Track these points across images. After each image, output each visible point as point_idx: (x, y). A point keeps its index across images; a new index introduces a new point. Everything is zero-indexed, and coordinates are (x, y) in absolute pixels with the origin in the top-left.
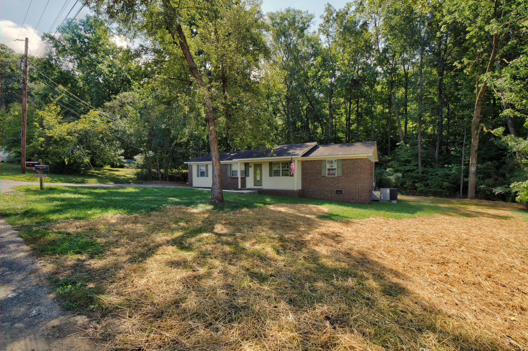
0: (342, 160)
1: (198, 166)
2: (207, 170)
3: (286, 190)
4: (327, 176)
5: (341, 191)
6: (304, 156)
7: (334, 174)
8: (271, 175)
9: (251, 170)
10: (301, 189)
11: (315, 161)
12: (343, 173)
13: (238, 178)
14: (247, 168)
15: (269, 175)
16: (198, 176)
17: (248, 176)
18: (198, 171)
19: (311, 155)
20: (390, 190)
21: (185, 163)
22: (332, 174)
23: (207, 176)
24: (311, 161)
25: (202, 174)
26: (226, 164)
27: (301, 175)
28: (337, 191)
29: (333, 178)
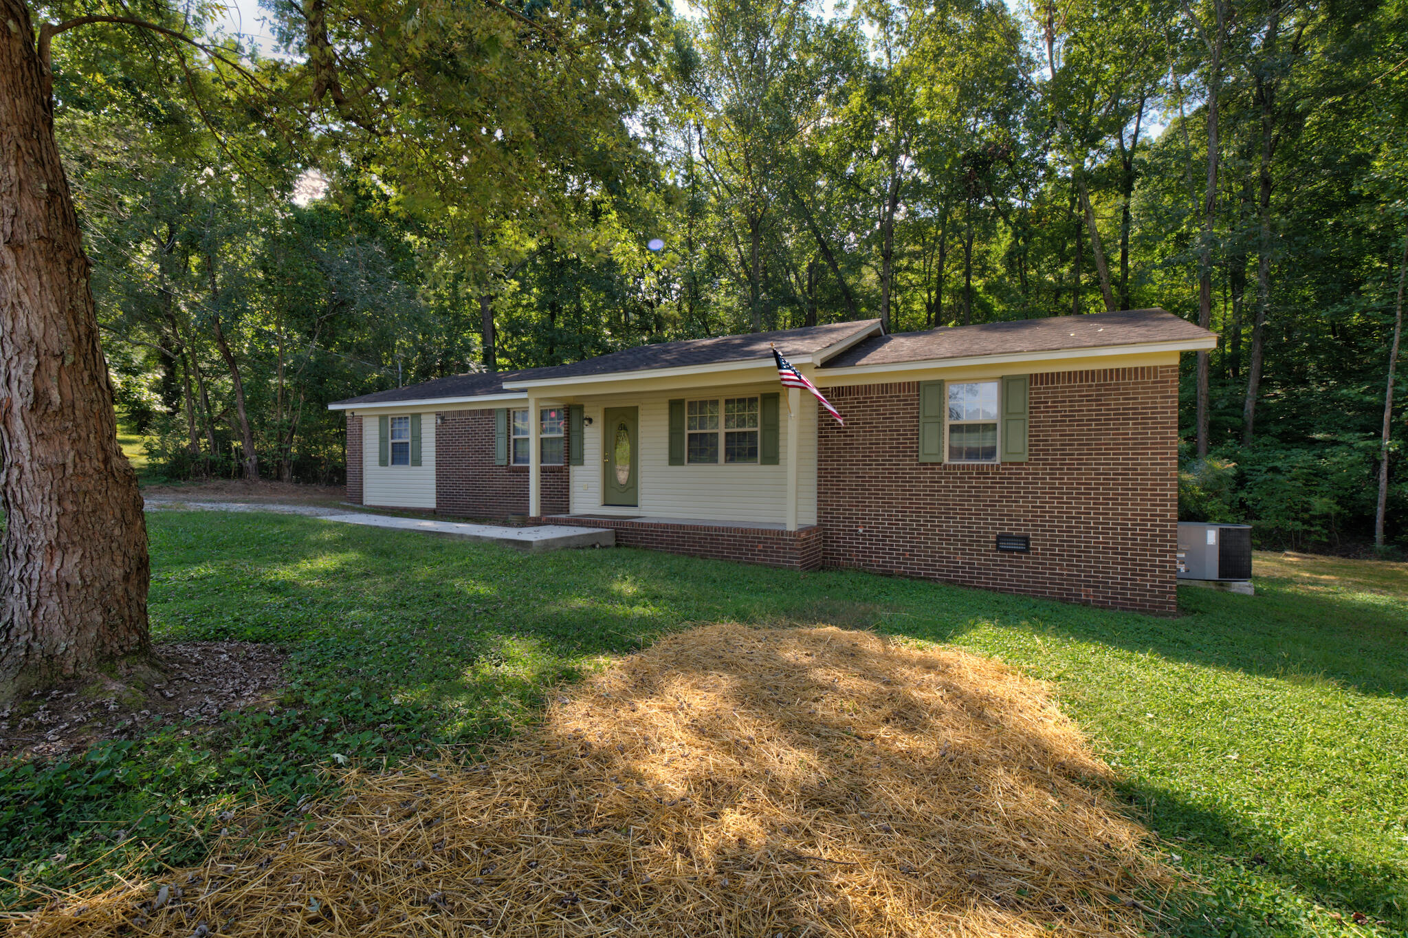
0: (1034, 378)
1: (383, 419)
2: (417, 438)
3: (744, 531)
4: (946, 460)
5: (1026, 540)
6: (828, 363)
7: (990, 453)
8: (675, 459)
9: (593, 438)
10: (813, 521)
11: (885, 387)
12: (1037, 445)
13: (527, 470)
14: (575, 426)
15: (666, 457)
16: (383, 462)
17: (580, 462)
18: (383, 440)
19: (864, 361)
20: (1223, 535)
21: (332, 407)
22: (972, 454)
23: (418, 462)
24: (868, 388)
25: (400, 454)
26: (490, 411)
27: (815, 456)
28: (1000, 538)
29: (981, 471)
